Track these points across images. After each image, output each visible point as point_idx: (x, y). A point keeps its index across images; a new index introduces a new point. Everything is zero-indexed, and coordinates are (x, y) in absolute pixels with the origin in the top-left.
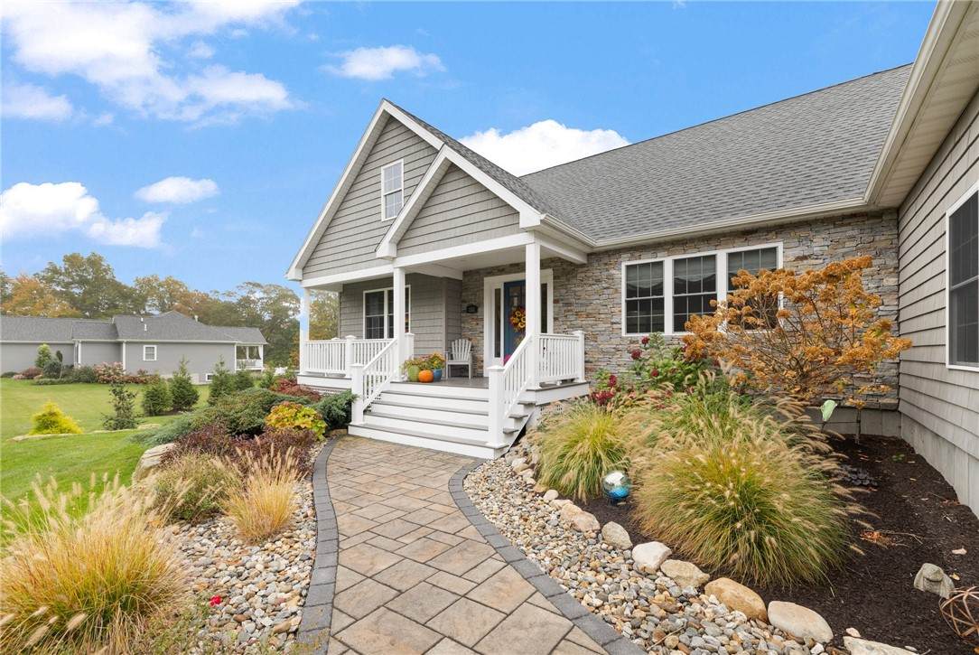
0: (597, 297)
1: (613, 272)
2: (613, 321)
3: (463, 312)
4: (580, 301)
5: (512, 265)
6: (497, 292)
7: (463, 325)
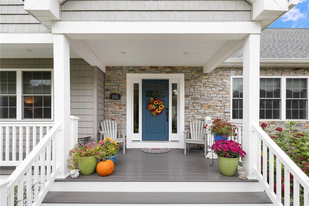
0: (215, 95)
1: (225, 80)
2: (225, 111)
3: (107, 98)
4: (204, 97)
5: (151, 67)
6: (136, 86)
7: (106, 108)
